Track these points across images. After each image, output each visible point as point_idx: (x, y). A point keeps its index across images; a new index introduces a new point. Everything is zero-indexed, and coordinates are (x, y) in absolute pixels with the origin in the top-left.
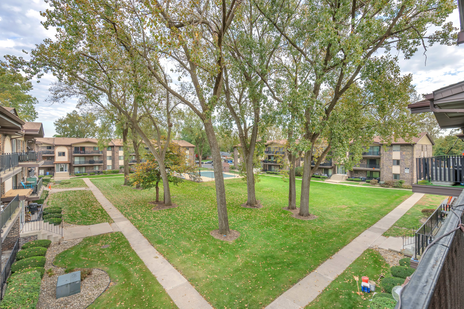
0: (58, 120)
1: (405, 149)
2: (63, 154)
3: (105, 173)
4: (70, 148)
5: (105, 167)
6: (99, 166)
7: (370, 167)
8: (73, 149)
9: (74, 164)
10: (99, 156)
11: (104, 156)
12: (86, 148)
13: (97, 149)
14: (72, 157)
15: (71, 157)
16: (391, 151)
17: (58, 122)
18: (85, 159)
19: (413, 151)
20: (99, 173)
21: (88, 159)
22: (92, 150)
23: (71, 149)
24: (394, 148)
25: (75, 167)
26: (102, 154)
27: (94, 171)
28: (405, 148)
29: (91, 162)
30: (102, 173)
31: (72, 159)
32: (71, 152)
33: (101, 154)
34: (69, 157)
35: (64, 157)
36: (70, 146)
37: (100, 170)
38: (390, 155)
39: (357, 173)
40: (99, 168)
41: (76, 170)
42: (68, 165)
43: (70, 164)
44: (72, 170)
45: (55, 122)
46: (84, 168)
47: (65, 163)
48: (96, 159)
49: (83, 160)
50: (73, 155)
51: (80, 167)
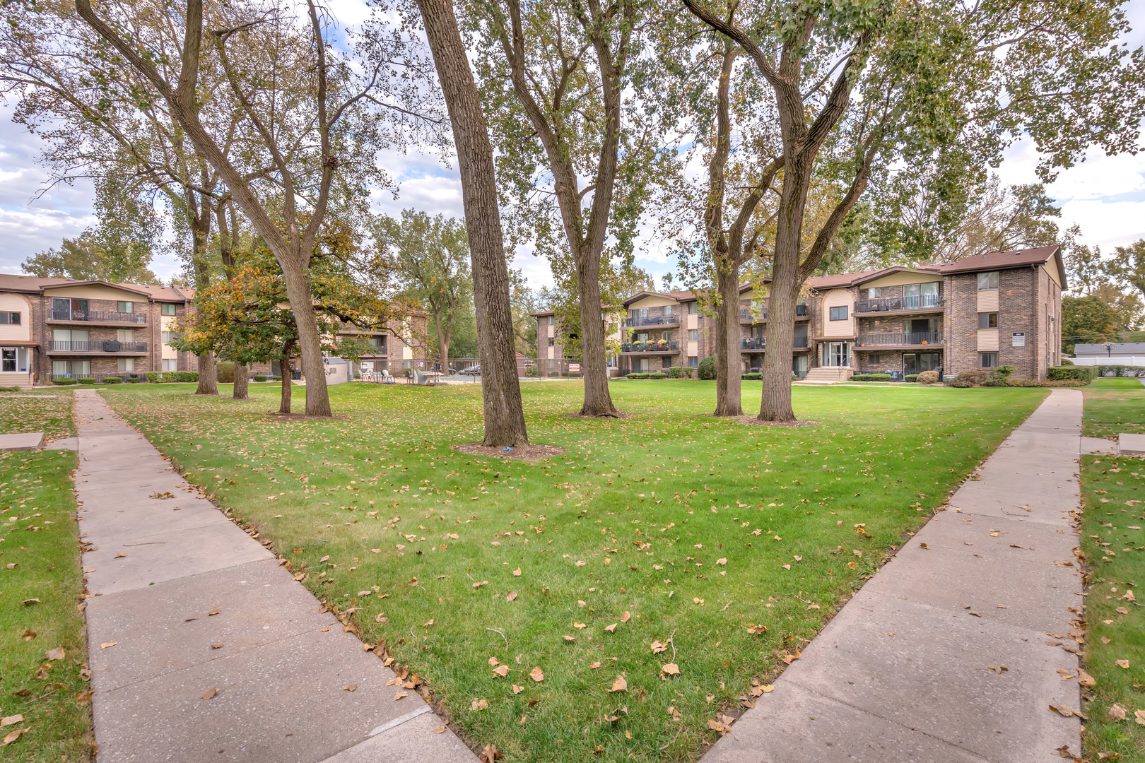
0: (34, 257)
1: (1012, 282)
2: (16, 318)
3: (153, 379)
4: (36, 301)
5: (155, 361)
6: (136, 358)
7: (914, 342)
8: (49, 305)
9: (51, 347)
10: (135, 329)
11: (153, 331)
12: (91, 304)
13: (129, 310)
14: (43, 329)
15: (43, 326)
16: (973, 289)
17: (36, 262)
18: (90, 335)
19: (1034, 283)
20: (133, 378)
21: (102, 337)
22: (113, 310)
23: (43, 304)
24: (983, 280)
25: (53, 358)
26: (146, 325)
27: (121, 372)
28: (1011, 279)
29: (106, 346)
30: (144, 379)
31: (44, 336)
32: (43, 312)
33: (140, 323)
34: (34, 327)
35: (16, 327)
36: (39, 294)
37: (140, 371)
38: (972, 301)
39: (878, 362)
40: (136, 366)
41: (60, 369)
42: (30, 353)
43: (37, 348)
44: (46, 370)
45: (26, 263)
46: (85, 364)
47: (19, 346)
48: (125, 338)
49: (82, 337)
50: (50, 320)
51: (70, 359)
